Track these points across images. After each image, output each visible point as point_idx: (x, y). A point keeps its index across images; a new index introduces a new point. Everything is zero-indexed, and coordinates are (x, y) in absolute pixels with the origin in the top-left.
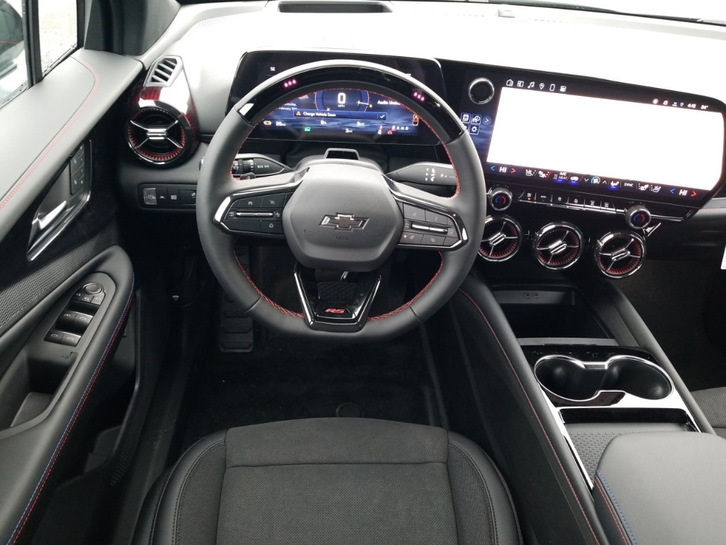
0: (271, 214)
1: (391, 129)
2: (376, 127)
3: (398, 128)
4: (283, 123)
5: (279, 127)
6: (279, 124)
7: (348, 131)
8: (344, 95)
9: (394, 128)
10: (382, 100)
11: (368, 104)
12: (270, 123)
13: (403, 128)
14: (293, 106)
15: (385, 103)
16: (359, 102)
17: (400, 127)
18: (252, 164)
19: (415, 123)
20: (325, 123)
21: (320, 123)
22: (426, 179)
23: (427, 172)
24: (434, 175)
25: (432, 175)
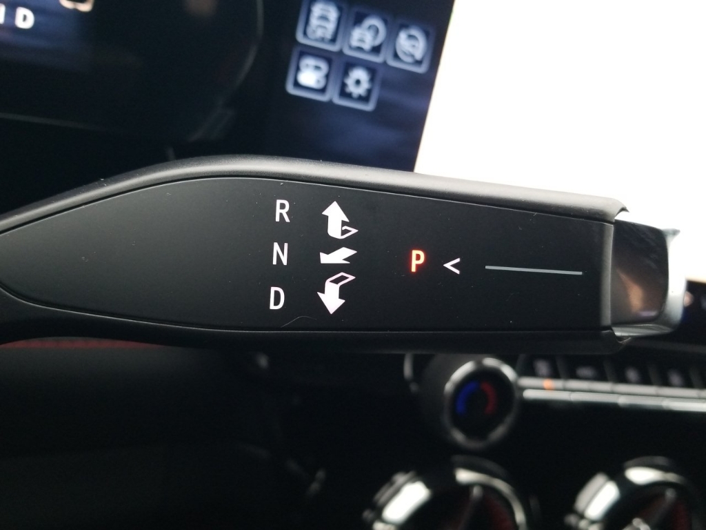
22: (277, 299)
23: (281, 233)
24: (340, 256)
25: (325, 259)
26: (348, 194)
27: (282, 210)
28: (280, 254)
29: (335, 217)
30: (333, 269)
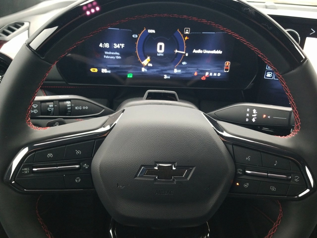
0: (77, 166)
1: (205, 75)
2: (191, 73)
3: (211, 74)
4: (108, 70)
5: (104, 73)
6: (104, 71)
7: (166, 77)
8: (163, 44)
9: (207, 74)
10: (197, 49)
11: (184, 53)
12: (96, 70)
13: (215, 74)
14: (117, 55)
15: (200, 51)
16: (176, 51)
17: (213, 74)
18: (68, 105)
19: (227, 70)
20: (146, 70)
21: (141, 70)
22: (247, 120)
23: (248, 112)
24: (255, 115)
25: (253, 116)
26: (256, 108)
27: (248, 110)
28: (248, 115)
29: (255, 111)
30: (254, 117)
